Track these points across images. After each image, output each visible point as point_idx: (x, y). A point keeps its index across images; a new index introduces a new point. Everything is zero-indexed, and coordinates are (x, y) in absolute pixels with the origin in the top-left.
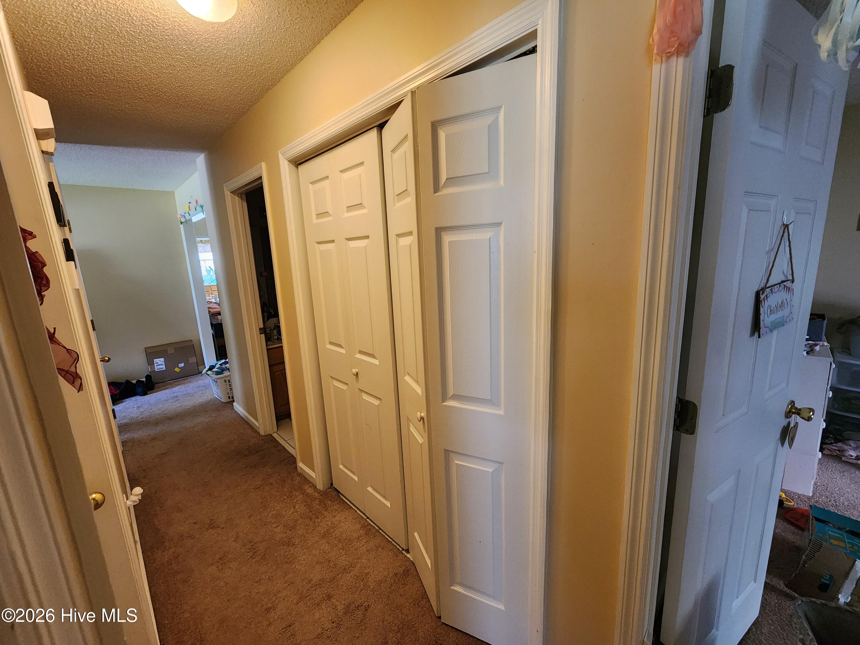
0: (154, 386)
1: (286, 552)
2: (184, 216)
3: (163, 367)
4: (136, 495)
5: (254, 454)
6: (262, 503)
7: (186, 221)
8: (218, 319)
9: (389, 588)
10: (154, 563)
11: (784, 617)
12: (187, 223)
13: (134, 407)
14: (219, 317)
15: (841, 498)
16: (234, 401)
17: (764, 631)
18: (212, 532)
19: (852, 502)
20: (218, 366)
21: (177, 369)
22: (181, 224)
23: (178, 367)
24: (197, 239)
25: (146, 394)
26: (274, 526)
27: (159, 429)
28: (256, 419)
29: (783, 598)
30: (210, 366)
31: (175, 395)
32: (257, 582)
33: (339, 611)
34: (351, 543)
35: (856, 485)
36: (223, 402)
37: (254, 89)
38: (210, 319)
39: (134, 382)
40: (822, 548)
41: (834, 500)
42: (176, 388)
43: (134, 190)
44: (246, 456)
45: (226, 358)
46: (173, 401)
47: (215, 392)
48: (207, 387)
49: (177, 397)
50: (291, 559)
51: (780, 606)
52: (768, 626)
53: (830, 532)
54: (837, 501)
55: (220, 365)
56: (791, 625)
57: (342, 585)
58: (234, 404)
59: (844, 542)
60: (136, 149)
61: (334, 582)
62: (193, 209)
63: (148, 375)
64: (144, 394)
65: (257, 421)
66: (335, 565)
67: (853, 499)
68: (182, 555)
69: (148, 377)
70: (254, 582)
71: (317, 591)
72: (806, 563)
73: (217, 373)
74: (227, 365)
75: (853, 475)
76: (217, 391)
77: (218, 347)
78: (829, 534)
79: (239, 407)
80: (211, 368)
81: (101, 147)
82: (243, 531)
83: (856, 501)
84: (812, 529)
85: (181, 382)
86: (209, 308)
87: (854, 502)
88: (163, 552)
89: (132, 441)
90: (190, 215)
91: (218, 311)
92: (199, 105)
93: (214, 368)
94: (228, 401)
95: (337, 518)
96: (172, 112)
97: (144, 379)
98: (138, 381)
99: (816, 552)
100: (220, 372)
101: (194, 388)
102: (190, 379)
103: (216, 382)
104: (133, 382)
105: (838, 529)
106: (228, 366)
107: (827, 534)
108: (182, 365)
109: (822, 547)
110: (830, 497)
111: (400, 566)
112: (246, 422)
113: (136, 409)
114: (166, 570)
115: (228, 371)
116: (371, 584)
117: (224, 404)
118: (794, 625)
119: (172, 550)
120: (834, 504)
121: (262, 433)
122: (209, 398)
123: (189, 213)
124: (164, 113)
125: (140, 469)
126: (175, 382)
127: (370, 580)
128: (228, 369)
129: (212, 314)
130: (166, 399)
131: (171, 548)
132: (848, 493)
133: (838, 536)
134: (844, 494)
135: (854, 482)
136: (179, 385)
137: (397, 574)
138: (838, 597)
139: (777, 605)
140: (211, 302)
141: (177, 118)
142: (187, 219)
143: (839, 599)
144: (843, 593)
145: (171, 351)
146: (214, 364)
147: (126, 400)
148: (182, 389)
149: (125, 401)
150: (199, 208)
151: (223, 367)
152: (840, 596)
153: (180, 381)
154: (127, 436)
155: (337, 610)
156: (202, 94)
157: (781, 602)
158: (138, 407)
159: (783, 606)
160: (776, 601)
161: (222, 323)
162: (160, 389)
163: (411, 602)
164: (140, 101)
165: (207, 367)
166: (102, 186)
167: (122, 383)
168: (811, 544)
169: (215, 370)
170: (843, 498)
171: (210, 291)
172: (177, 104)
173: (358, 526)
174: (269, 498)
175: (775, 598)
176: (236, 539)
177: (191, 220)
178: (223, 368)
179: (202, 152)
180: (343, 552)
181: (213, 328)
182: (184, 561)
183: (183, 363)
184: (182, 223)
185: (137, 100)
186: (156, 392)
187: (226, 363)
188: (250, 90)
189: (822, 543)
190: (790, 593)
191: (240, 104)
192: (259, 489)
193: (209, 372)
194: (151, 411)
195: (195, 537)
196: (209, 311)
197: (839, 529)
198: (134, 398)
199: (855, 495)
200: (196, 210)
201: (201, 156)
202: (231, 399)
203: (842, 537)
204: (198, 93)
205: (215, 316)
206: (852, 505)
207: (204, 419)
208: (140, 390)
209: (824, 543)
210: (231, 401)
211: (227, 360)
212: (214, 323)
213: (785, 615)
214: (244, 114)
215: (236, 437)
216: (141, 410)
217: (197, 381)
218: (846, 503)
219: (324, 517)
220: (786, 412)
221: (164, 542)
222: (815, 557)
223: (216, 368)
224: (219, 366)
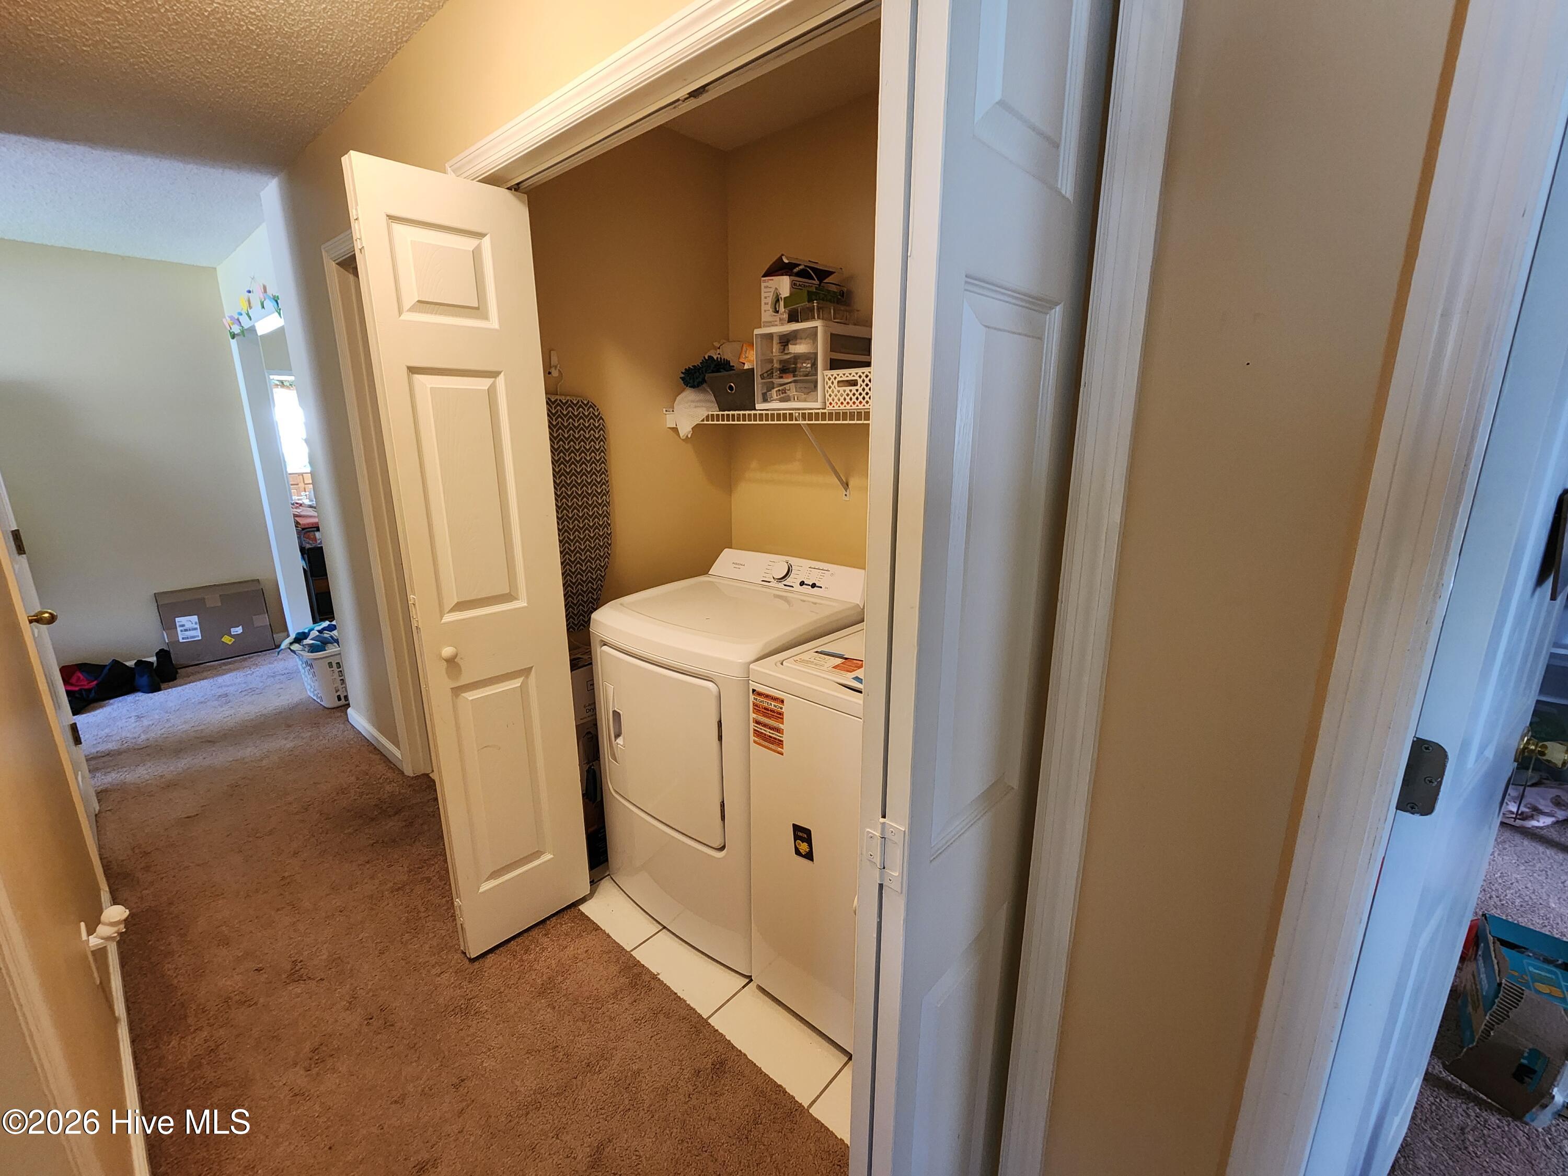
0: (177, 673)
1: (462, 1030)
2: (238, 320)
3: (197, 635)
4: (112, 924)
5: (390, 816)
6: (408, 921)
7: (243, 332)
8: (315, 539)
9: (686, 1103)
10: (160, 1066)
11: (1451, 1132)
12: (246, 335)
13: (130, 717)
14: (317, 534)
15: (1508, 891)
16: (348, 705)
17: (1420, 1163)
18: (298, 989)
19: (1527, 898)
20: (315, 633)
21: (227, 639)
22: (233, 338)
23: (230, 634)
24: (272, 377)
25: (159, 689)
26: (434, 972)
27: (183, 764)
28: (397, 744)
29: (1441, 1092)
30: (298, 634)
31: (221, 691)
32: (396, 1102)
33: (578, 1163)
34: (600, 1006)
35: (1529, 867)
36: (324, 707)
37: (390, 15)
38: (299, 538)
39: (131, 664)
40: (1523, 1001)
41: (1497, 897)
42: (225, 677)
43: (123, 258)
44: (373, 820)
45: (332, 618)
46: (216, 703)
47: (309, 687)
48: (291, 675)
49: (226, 695)
50: (472, 1045)
51: (1439, 1109)
52: (1425, 1153)
53: (1531, 969)
54: (1502, 898)
55: (319, 631)
56: (1466, 1148)
57: (585, 1101)
58: (350, 711)
59: (1559, 987)
60: (116, 154)
61: (567, 1094)
62: (256, 304)
63: (162, 650)
64: (154, 688)
65: (398, 746)
66: (567, 1055)
67: (1528, 893)
68: (225, 1045)
69: (163, 655)
70: (389, 1102)
71: (529, 1116)
72: (1492, 1029)
73: (313, 649)
74: (335, 633)
75: (1519, 848)
76: (312, 684)
77: (316, 595)
78: (1530, 971)
79: (359, 718)
80: (301, 637)
81: (28, 139)
82: (367, 985)
83: (1533, 897)
84: (1498, 963)
85: (237, 665)
86: (295, 516)
87: (1530, 898)
88: (182, 1038)
89: (122, 789)
90: (251, 319)
91: (313, 524)
92: (259, 46)
93: (306, 638)
94: (336, 705)
95: (570, 951)
96: (193, 60)
97: (153, 659)
98: (140, 663)
99: (1511, 1009)
100: (318, 645)
101: (265, 677)
102: (256, 658)
103: (311, 666)
104: (128, 664)
105: (1543, 962)
106: (337, 634)
107: (1528, 973)
108: (239, 630)
109: (1522, 998)
110: (1490, 890)
111: (705, 1054)
112: (375, 748)
113: (133, 720)
114: (188, 1082)
115: (336, 644)
116: (645, 1097)
117: (327, 712)
118: (1471, 1149)
119: (205, 1034)
120: (1499, 903)
121: (408, 771)
122: (296, 699)
123: (248, 314)
124: (173, 61)
125: (137, 851)
126: (224, 664)
127: (644, 1086)
128: (337, 641)
129: (303, 529)
130: (203, 699)
131: (201, 1029)
132: (1517, 882)
133: (1547, 975)
134: (1512, 884)
135: (1523, 861)
136: (231, 671)
137: (699, 1072)
138: (1552, 1093)
139: (1434, 1107)
140: (301, 505)
141: (207, 77)
142: (246, 327)
143: (1553, 1097)
144: (1561, 1085)
145: (213, 601)
146: (306, 631)
147: (112, 701)
148: (239, 680)
149: (111, 704)
150: (269, 304)
151: (325, 635)
152: (1555, 1091)
153: (235, 662)
154: (110, 778)
155: (575, 1158)
156: (264, 16)
157: (1441, 1100)
158: (139, 717)
159: (1445, 1110)
160: (1431, 1099)
161: (322, 547)
162: (189, 679)
163: (731, 1134)
164: (109, 19)
165: (293, 636)
166: (46, 242)
167: (105, 666)
168: (1501, 992)
169: (308, 641)
170: (1512, 891)
171: (302, 485)
172: (202, 36)
173: (614, 969)
174: (423, 909)
175: (1429, 1093)
176: (350, 1003)
177: (252, 330)
178: (326, 638)
179: (274, 176)
180: (584, 1027)
181: (306, 556)
182: (231, 1059)
183: (241, 627)
184: (233, 336)
185: (99, 15)
186: (180, 685)
187: (332, 628)
188: (378, 15)
189: (1523, 990)
190: (1454, 1082)
191: (356, 53)
192: (401, 892)
193: (296, 647)
194: (167, 726)
195: (256, 1004)
196: (297, 524)
197: (1547, 961)
198: (130, 698)
199: (1529, 885)
200: (263, 307)
201: (270, 185)
202: (343, 702)
203: (1554, 977)
204: (253, 10)
205: (309, 531)
206: (1528, 905)
207: (284, 743)
208: (144, 680)
209: (1527, 992)
210: (343, 704)
211: (334, 623)
212: (308, 546)
213: (1452, 1126)
214: (368, 83)
215: (353, 779)
216: (146, 722)
217: (270, 663)
218: (1518, 901)
219: (543, 949)
220: (1517, 749)
221: (186, 1017)
222: (1509, 1017)
223: (310, 637)
224: (318, 633)
